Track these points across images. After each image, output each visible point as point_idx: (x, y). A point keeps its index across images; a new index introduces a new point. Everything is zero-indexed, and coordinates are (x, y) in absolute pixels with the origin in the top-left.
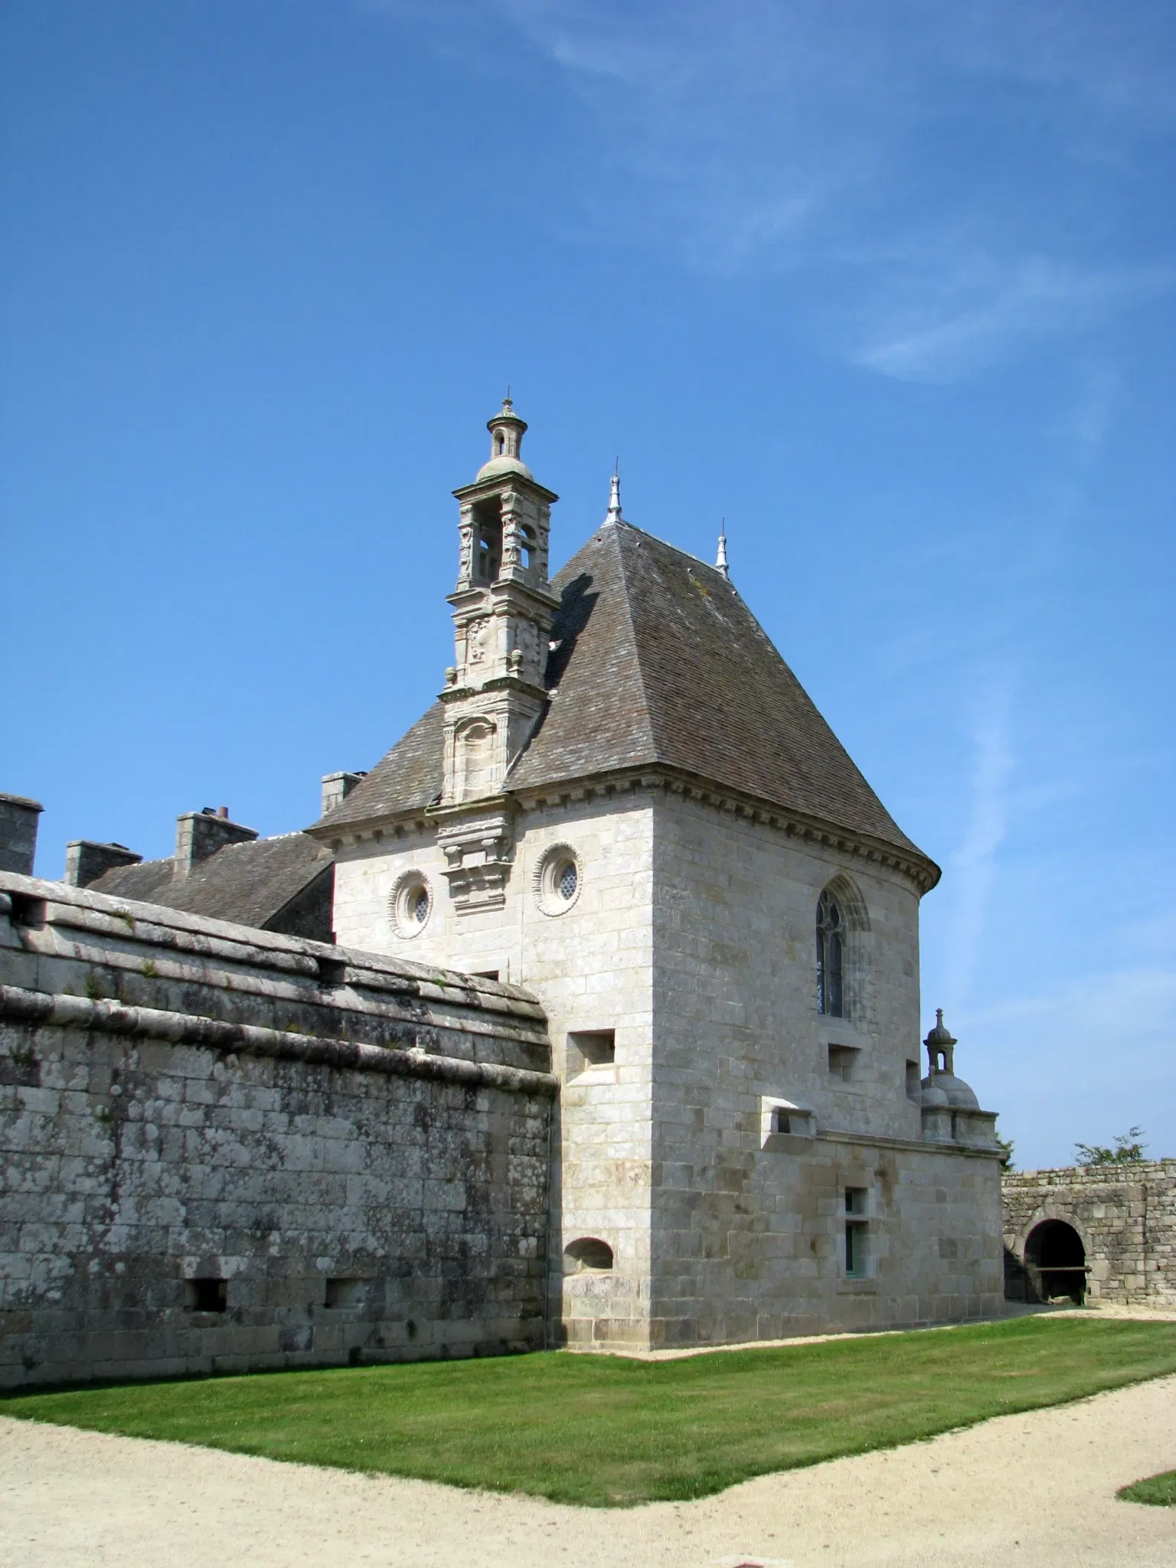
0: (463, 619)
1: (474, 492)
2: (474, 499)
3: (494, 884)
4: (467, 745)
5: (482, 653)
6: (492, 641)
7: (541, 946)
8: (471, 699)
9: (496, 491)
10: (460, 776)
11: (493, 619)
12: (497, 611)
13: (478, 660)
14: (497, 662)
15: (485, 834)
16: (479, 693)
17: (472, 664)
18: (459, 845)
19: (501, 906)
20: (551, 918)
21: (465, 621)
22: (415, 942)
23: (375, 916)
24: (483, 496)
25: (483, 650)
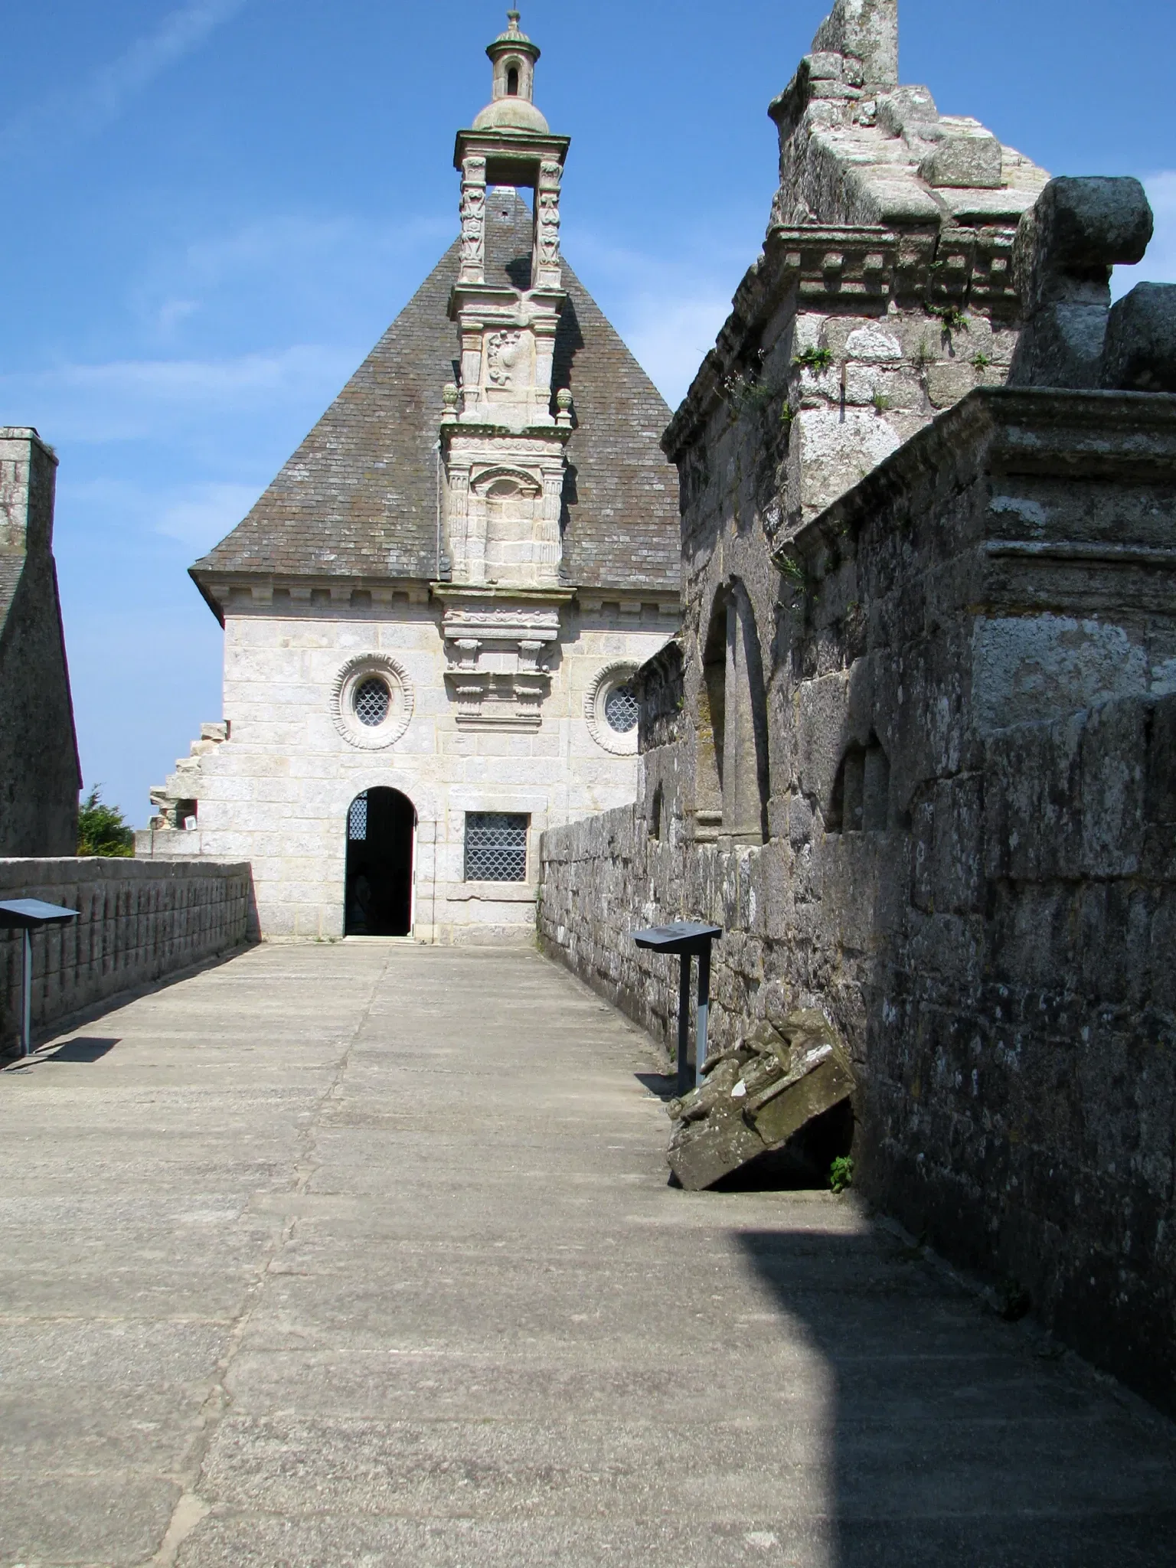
0: (478, 322)
1: (494, 143)
2: (492, 151)
3: (525, 698)
4: (488, 503)
5: (507, 378)
6: (522, 365)
7: (598, 790)
8: (498, 441)
9: (533, 154)
10: (476, 545)
11: (526, 335)
12: (536, 327)
13: (498, 386)
14: (533, 399)
15: (530, 633)
16: (513, 436)
17: (487, 390)
18: (479, 640)
19: (534, 728)
20: (615, 756)
21: (481, 325)
22: (381, 755)
23: (306, 708)
24: (511, 153)
25: (509, 375)
